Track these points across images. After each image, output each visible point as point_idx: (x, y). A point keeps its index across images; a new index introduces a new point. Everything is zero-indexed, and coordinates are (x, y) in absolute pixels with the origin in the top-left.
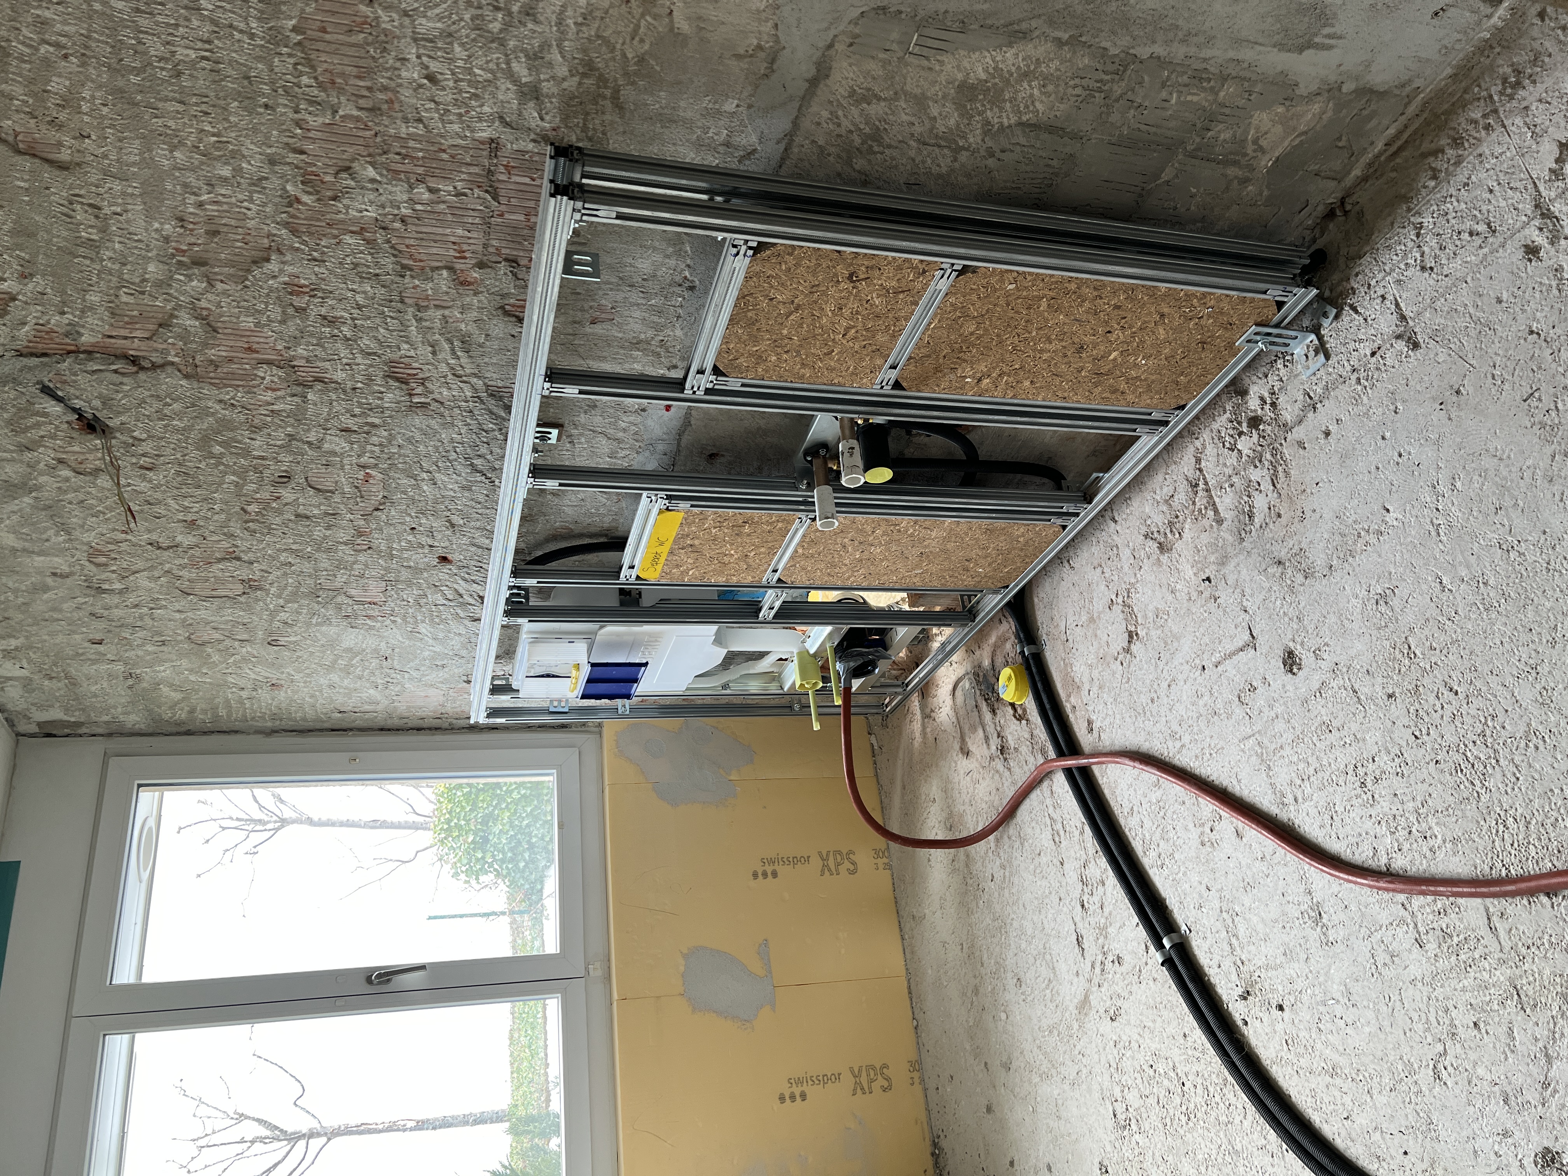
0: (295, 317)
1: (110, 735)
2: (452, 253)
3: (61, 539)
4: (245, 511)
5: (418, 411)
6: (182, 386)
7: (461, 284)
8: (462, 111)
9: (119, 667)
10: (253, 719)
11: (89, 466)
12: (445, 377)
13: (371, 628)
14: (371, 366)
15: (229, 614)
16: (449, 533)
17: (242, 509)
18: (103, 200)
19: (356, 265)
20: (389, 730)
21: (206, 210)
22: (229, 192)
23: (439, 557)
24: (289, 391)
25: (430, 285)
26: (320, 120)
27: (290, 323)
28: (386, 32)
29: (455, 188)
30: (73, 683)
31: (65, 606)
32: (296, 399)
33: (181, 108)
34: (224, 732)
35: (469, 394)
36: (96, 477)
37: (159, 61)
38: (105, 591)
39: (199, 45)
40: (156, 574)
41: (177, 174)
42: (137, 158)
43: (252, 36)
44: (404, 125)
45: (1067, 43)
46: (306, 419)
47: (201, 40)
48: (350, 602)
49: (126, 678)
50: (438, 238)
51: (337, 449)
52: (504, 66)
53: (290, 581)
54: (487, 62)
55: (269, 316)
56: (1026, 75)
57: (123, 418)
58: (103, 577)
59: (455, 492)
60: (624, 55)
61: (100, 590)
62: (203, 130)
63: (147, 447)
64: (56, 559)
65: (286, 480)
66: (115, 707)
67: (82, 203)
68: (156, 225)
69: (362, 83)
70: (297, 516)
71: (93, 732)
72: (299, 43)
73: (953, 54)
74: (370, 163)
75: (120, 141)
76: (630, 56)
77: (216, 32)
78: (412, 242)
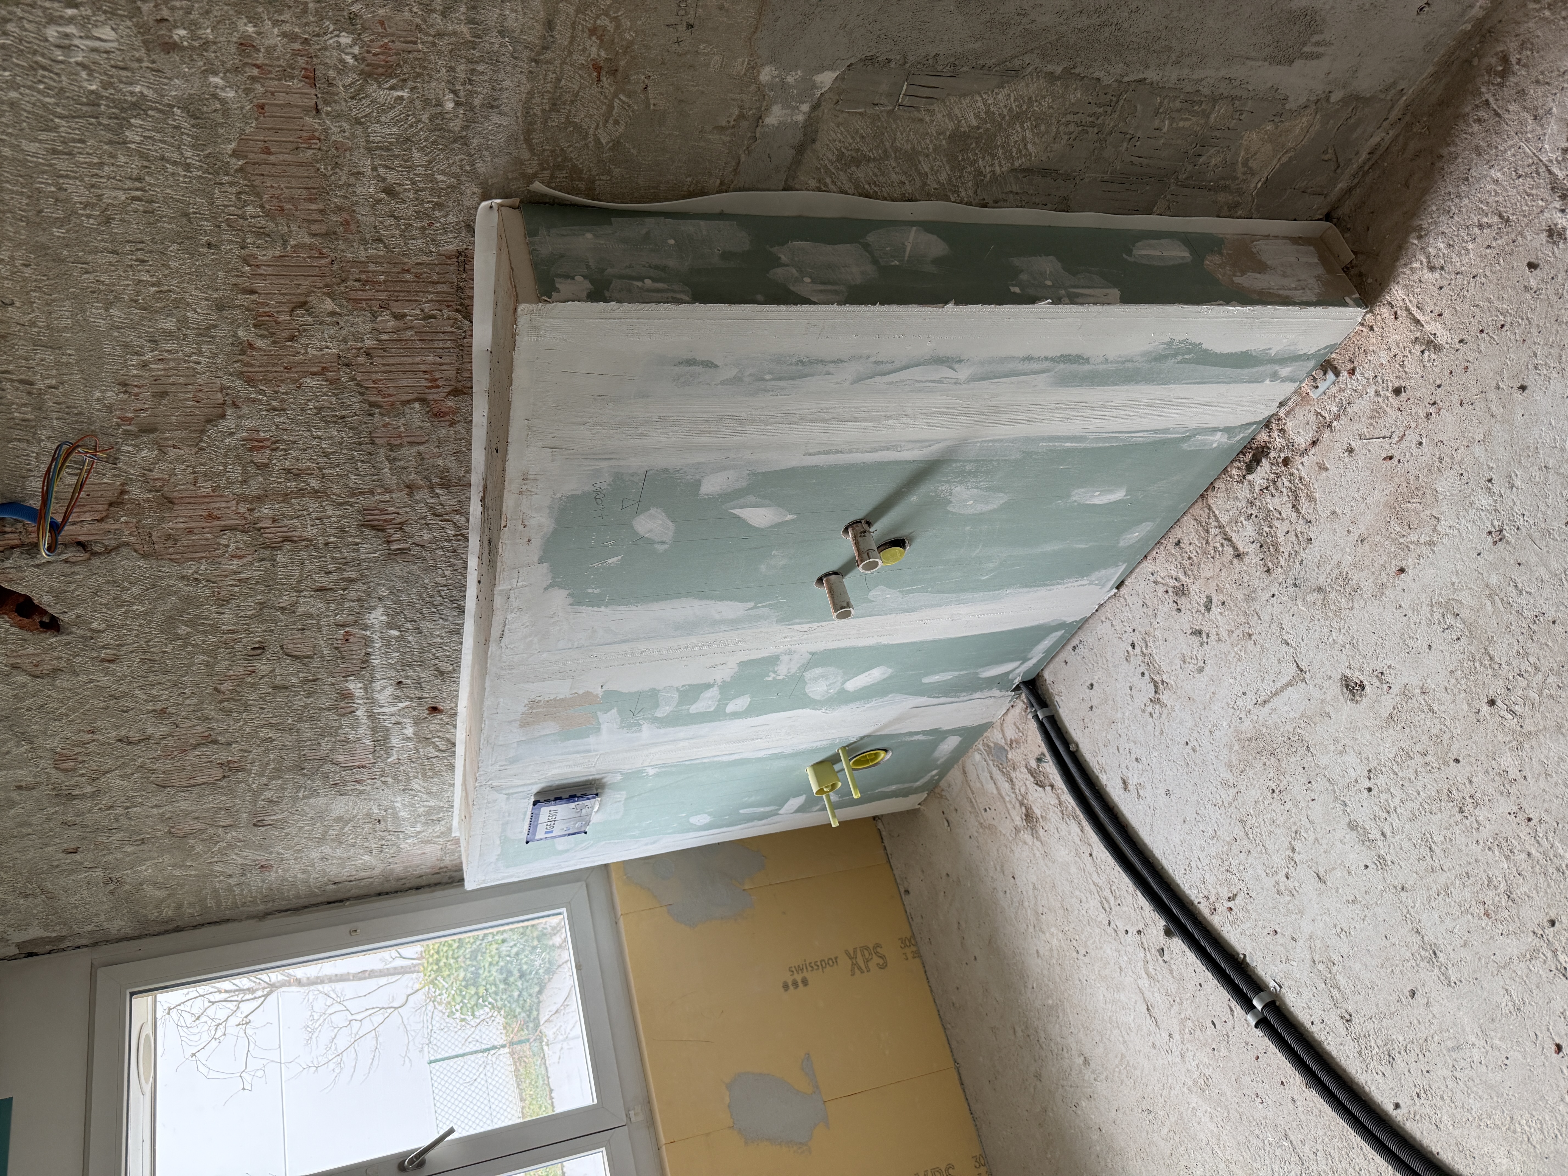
0: (257, 475)
1: (95, 944)
2: (424, 383)
3: (22, 749)
4: (219, 691)
5: (398, 558)
6: (139, 567)
7: (436, 415)
8: (425, 224)
9: (99, 873)
10: (244, 904)
11: (46, 668)
12: (424, 518)
13: (361, 792)
14: (343, 517)
15: (210, 801)
16: (438, 681)
17: (216, 689)
18: (35, 373)
19: (320, 410)
20: (387, 893)
21: (150, 369)
22: (175, 347)
23: (428, 709)
24: (256, 556)
25: (402, 421)
26: (270, 253)
27: (252, 482)
28: (337, 146)
29: (422, 311)
30: (52, 897)
31: (34, 819)
32: (264, 564)
33: (113, 258)
34: (215, 923)
35: (451, 533)
36: (55, 678)
37: (84, 209)
38: (75, 797)
39: (129, 184)
40: (129, 771)
41: (116, 334)
42: (69, 321)
43: (188, 167)
44: (362, 248)
45: (1059, 78)
46: (277, 583)
47: (130, 178)
48: (338, 769)
49: (106, 884)
50: (407, 368)
51: (313, 611)
52: (468, 168)
53: (272, 757)
54: (450, 166)
55: (228, 478)
56: (1017, 117)
57: (78, 611)
58: (72, 783)
59: (442, 638)
60: (598, 141)
61: (71, 797)
62: (140, 281)
63: (108, 638)
64: (19, 771)
65: (259, 651)
66: (97, 915)
67: (12, 380)
68: (97, 394)
69: (313, 207)
70: (275, 687)
71: (76, 945)
72: (241, 169)
73: (943, 101)
74: (328, 295)
75: (48, 304)
76: (604, 141)
77: (146, 167)
78: (379, 376)
